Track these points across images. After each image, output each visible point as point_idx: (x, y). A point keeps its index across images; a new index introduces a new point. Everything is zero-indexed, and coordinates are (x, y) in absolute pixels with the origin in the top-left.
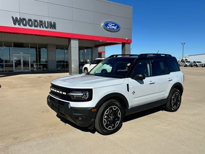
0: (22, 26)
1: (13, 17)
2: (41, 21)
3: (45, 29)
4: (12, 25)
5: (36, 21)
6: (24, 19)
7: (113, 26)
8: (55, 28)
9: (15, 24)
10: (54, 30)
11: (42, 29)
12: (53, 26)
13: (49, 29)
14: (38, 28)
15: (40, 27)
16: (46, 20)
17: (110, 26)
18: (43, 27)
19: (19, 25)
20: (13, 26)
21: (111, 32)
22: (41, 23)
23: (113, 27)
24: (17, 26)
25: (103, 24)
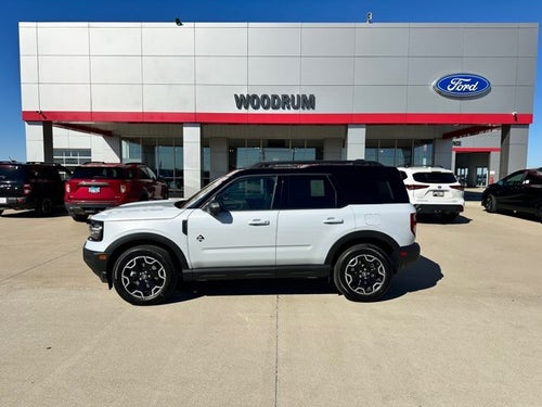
0: (251, 111)
1: (236, 96)
2: (285, 97)
3: (292, 111)
4: (235, 110)
5: (275, 97)
6: (255, 96)
7: (464, 83)
8: (313, 108)
9: (239, 108)
10: (311, 111)
11: (286, 111)
12: (309, 102)
13: (300, 111)
14: (280, 111)
15: (284, 108)
16: (296, 92)
17: (457, 85)
18: (289, 108)
19: (247, 108)
20: (237, 111)
21: (461, 98)
22: (286, 101)
23: (466, 86)
24: (243, 111)
25: (434, 83)
